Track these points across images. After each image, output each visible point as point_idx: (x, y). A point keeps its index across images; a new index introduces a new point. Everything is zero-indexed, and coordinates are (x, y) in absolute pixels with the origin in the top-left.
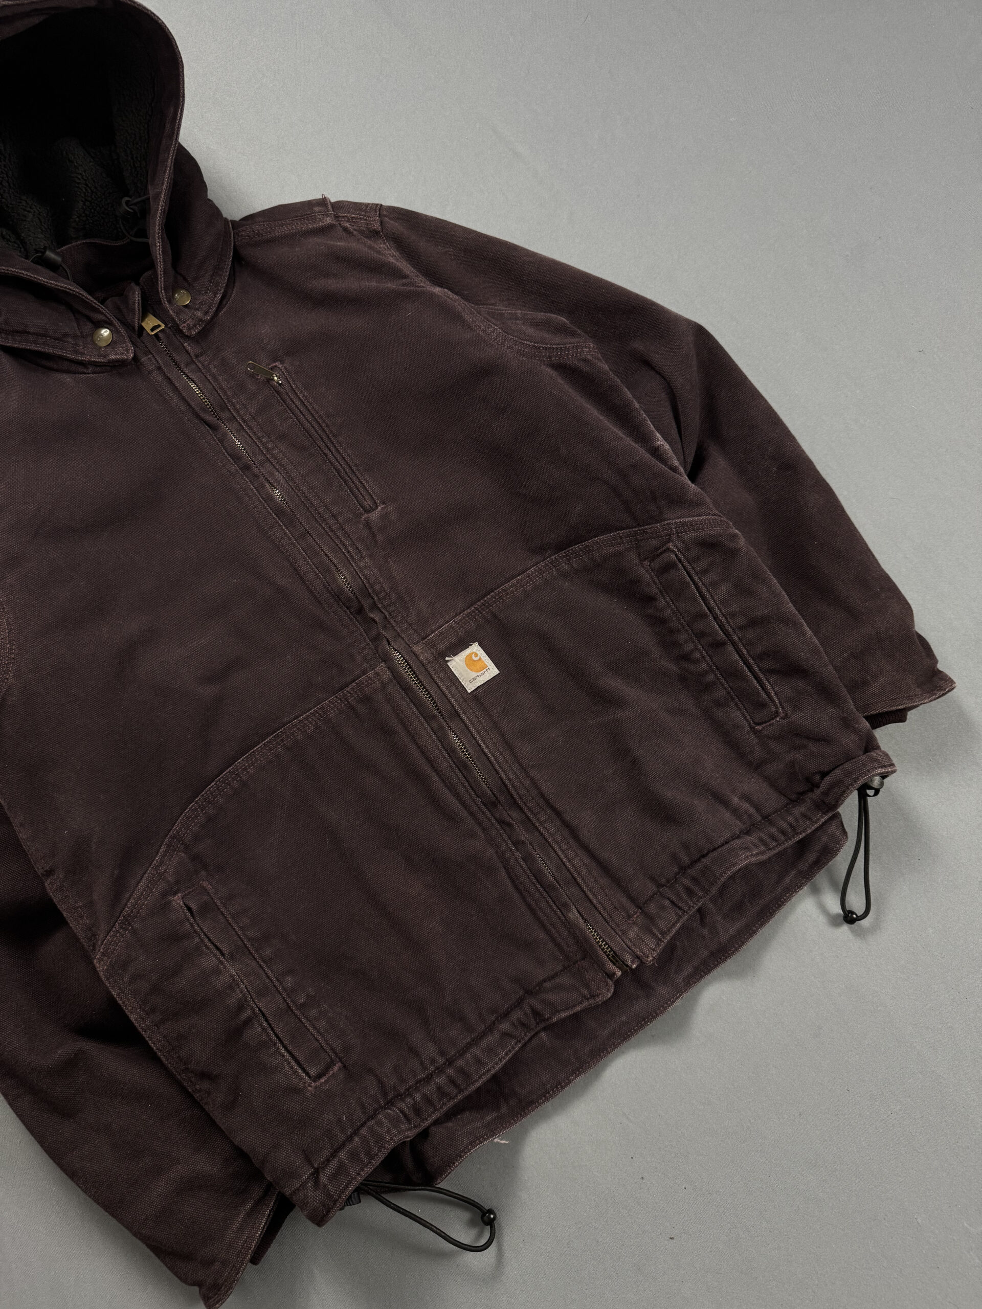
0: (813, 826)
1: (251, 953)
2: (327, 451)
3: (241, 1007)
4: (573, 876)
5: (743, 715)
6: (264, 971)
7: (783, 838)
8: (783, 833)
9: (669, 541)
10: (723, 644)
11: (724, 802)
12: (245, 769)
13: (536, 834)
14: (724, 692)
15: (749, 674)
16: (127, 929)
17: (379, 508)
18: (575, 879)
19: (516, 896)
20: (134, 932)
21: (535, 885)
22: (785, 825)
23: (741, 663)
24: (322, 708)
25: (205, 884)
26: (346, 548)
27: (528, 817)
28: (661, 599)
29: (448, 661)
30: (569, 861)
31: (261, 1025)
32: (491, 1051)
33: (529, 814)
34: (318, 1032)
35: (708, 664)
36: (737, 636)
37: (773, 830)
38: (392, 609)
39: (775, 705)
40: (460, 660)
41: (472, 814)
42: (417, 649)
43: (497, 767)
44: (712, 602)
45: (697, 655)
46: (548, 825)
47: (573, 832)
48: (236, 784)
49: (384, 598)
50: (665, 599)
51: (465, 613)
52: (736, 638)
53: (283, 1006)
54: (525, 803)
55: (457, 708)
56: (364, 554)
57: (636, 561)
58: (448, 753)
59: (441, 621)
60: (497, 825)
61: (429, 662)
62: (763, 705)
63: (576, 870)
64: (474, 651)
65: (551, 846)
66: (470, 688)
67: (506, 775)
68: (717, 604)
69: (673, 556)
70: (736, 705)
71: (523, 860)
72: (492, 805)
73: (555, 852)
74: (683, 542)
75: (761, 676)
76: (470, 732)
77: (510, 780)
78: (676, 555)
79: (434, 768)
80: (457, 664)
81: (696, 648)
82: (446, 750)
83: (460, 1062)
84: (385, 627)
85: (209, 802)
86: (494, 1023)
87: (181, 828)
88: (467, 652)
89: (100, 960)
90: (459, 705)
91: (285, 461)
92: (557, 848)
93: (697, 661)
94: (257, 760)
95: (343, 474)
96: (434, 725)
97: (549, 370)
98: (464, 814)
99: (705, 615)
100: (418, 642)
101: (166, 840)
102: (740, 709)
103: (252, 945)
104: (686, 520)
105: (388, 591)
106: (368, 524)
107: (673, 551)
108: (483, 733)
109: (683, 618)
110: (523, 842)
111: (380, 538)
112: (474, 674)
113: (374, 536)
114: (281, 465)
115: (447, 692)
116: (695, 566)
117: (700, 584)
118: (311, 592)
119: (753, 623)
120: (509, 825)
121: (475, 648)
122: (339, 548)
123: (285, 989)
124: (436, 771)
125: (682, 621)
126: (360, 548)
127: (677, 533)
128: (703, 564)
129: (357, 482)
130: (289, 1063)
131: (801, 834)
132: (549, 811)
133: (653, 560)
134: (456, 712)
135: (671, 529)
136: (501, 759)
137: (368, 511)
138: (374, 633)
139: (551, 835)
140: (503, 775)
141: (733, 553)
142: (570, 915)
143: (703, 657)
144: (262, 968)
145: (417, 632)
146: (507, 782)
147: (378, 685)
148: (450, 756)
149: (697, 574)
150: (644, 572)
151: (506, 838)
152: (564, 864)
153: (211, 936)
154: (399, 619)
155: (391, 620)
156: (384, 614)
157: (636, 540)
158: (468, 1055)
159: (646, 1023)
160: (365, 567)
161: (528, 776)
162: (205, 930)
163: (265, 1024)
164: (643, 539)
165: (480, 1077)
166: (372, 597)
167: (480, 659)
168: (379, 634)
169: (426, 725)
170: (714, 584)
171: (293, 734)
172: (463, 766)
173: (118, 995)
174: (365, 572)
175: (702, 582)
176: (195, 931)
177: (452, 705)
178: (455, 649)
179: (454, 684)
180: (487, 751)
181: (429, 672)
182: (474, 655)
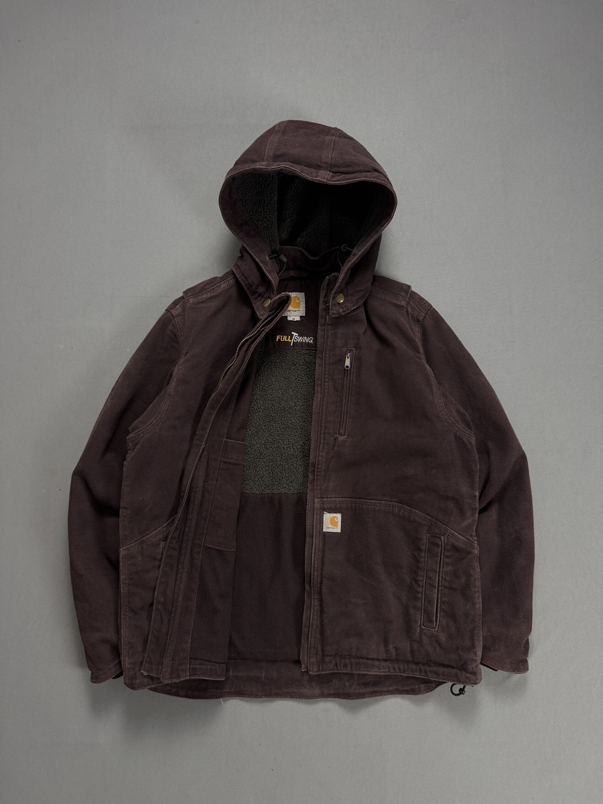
0: (413, 675)
5: (421, 618)
7: (398, 671)
8: (399, 669)
9: (443, 535)
10: (434, 587)
11: (386, 642)
13: (309, 602)
14: (420, 605)
15: (435, 606)
17: (345, 436)
22: (402, 667)
23: (436, 600)
28: (423, 552)
29: (325, 513)
33: (312, 591)
35: (423, 589)
36: (441, 588)
37: (396, 666)
38: (319, 477)
39: (436, 625)
40: (329, 516)
42: (316, 501)
43: (313, 568)
45: (421, 584)
46: (315, 600)
47: (322, 611)
49: (319, 472)
50: (425, 554)
51: (346, 499)
54: (313, 587)
55: (314, 534)
56: (325, 450)
57: (425, 532)
59: (333, 496)
61: (317, 509)
62: (431, 621)
64: (338, 517)
66: (325, 530)
68: (443, 571)
69: (440, 543)
70: (421, 612)
73: (310, 613)
74: (448, 541)
75: (439, 611)
76: (312, 546)
77: (314, 575)
78: (442, 543)
80: (327, 517)
81: (423, 581)
84: (311, 483)
88: (335, 515)
90: (316, 534)
93: (419, 585)
95: (343, 412)
99: (436, 573)
100: (318, 498)
102: (421, 614)
104: (455, 533)
105: (323, 470)
106: (336, 440)
107: (441, 540)
108: (317, 551)
111: (336, 448)
112: (330, 526)
113: (334, 445)
115: (315, 525)
116: (446, 552)
117: (442, 560)
119: (451, 589)
121: (339, 516)
125: (426, 567)
126: (325, 447)
127: (448, 535)
128: (449, 554)
129: (345, 420)
131: (406, 674)
132: (319, 596)
133: (432, 536)
134: (313, 535)
135: (447, 531)
136: (316, 566)
137: (340, 434)
139: (314, 605)
140: (312, 572)
143: (423, 586)
145: (321, 493)
146: (312, 575)
149: (444, 555)
150: (425, 537)
154: (319, 484)
155: (315, 482)
156: (314, 477)
157: (431, 523)
160: (321, 456)
161: (321, 579)
164: (434, 526)
166: (314, 467)
167: (337, 522)
170: (447, 564)
175: (444, 559)
177: (313, 532)
178: (331, 511)
179: (320, 524)
180: (313, 558)
181: (314, 513)
182: (336, 518)
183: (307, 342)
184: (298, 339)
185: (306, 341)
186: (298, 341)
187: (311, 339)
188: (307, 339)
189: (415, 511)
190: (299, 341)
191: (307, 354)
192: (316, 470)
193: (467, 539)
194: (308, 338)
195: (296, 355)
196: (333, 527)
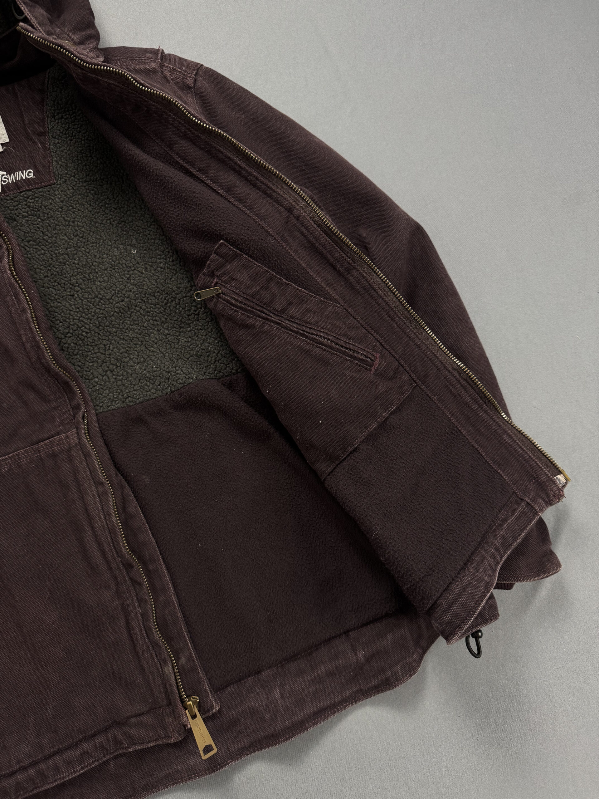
19: (128, 642)
32: (69, 763)
41: (110, 569)
58: (104, 515)
60: (129, 582)
71: (142, 615)
72: (130, 566)
82: (104, 513)
83: (42, 766)
86: (81, 741)
96: (101, 490)
98: (103, 567)
110: (146, 601)
120: (139, 584)
124: (91, 526)
142: (166, 669)
148: (105, 518)
151: (133, 594)
158: (51, 762)
159: (195, 777)
165: (56, 781)
169: (94, 488)
183: (24, 178)
184: (8, 179)
185: (21, 177)
186: (8, 182)
187: (30, 172)
188: (23, 174)
190: (10, 182)
191: (30, 196)
194: (24, 171)
195: (12, 203)
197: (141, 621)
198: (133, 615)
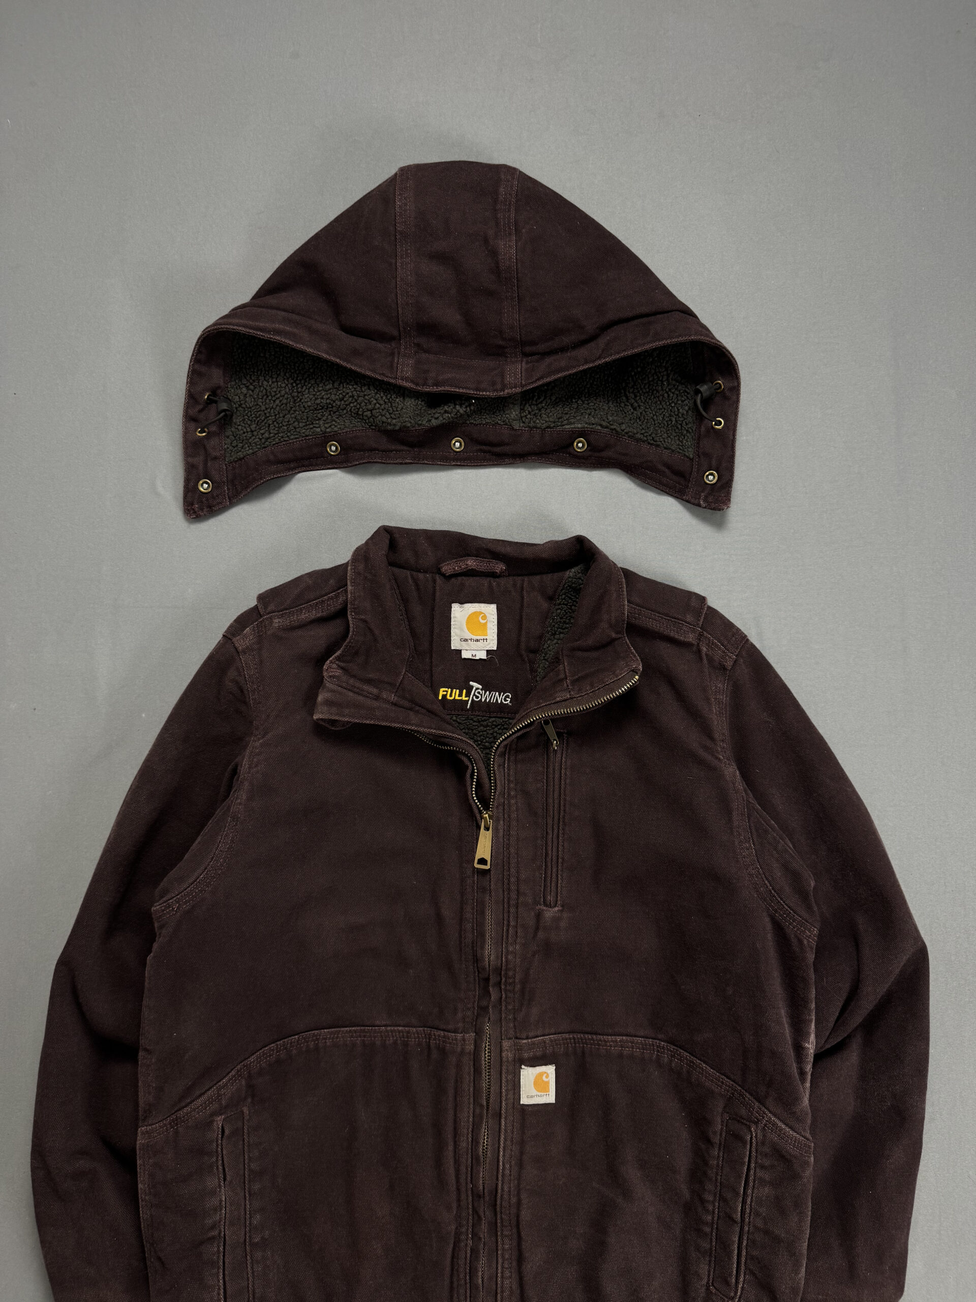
1: (245, 1183)
2: (550, 832)
3: (213, 1227)
4: (496, 1290)
5: (709, 1271)
6: (246, 1202)
9: (756, 1123)
10: (736, 1222)
12: (325, 1039)
13: (493, 1239)
14: (708, 1246)
15: (735, 1257)
16: (173, 1127)
17: (556, 909)
18: (496, 1293)
19: (448, 1269)
20: (176, 1133)
21: (466, 1274)
23: (736, 1246)
24: (408, 1032)
25: (245, 1110)
26: (508, 925)
27: (496, 1223)
28: (717, 1149)
29: (523, 1068)
30: (502, 1277)
31: (219, 1247)
33: (499, 1221)
34: (253, 1273)
35: (713, 1218)
36: (749, 1228)
38: (510, 995)
39: (736, 1293)
40: (532, 1073)
41: (458, 1189)
42: (506, 1044)
43: (500, 1176)
44: (750, 1191)
45: (711, 1208)
46: (507, 1241)
48: (312, 1045)
49: (510, 984)
50: (719, 1151)
51: (564, 1035)
52: (746, 1228)
53: (242, 1240)
54: (501, 1213)
55: (503, 1112)
56: (519, 940)
57: (720, 1110)
58: (472, 1139)
59: (539, 1033)
60: (470, 1211)
62: (727, 1283)
63: (502, 1287)
64: (549, 1072)
65: (497, 1257)
66: (524, 1101)
67: (502, 1185)
68: (752, 1195)
69: (749, 1138)
70: (710, 1261)
71: (471, 1251)
72: (477, 1196)
73: (497, 1264)
74: (764, 1136)
75: (743, 1268)
76: (499, 1136)
77: (502, 1189)
78: (751, 1138)
79: (455, 1137)
80: (528, 1075)
81: (713, 1202)
82: (472, 1135)
84: (494, 1006)
85: (286, 1048)
87: (254, 1061)
88: (543, 1069)
89: (143, 1133)
90: (506, 1109)
91: (514, 815)
92: (500, 1261)
93: (707, 1211)
94: (337, 1038)
95: (549, 859)
96: (478, 1111)
97: (767, 919)
98: (453, 1187)
99: (738, 1194)
100: (510, 1039)
101: (239, 1067)
102: (710, 1266)
103: (249, 1176)
104: (780, 1124)
105: (517, 981)
106: (539, 916)
107: (751, 1132)
108: (509, 1143)
109: (721, 1176)
110: (480, 1238)
111: (541, 935)
112: (535, 1092)
113: (537, 929)
114: (509, 816)
115: (504, 1094)
116: (759, 1157)
117: (752, 1172)
118: (460, 936)
119: (767, 1232)
120: (479, 1218)
121: (551, 1070)
122: (503, 923)
123: (250, 1224)
124: (455, 1142)
125: (719, 1178)
126: (519, 934)
127: (765, 1125)
128: (767, 1162)
129: (554, 875)
130: (219, 1289)
132: (515, 1230)
133: (733, 1119)
134: (500, 1114)
135: (763, 1117)
136: (507, 1172)
137: (545, 905)
138: (484, 1003)
139: (503, 1249)
140: (500, 1185)
141: (795, 1177)
143: (714, 1212)
144: (245, 1198)
145: (515, 1029)
146: (499, 1191)
147: (459, 1049)
148: (472, 1142)
149: (756, 1163)
150: (719, 1121)
151: (470, 1224)
152: (497, 1277)
153: (225, 1157)
154: (510, 1007)
155: (504, 1004)
156: (502, 995)
157: (733, 1094)
160: (512, 952)
161: (518, 1194)
162: (224, 1153)
163: (221, 1249)
164: (738, 1099)
166: (501, 977)
167: (548, 1083)
168: (488, 1007)
169: (472, 1106)
170: (762, 1182)
171: (375, 1037)
172: (476, 1159)
173: (141, 1165)
174: (510, 957)
175: (755, 1171)
176: (217, 1151)
177: (501, 1107)
178: (534, 1062)
179: (514, 1089)
180: (501, 1159)
181: (501, 1069)
182: (545, 1075)
183: (499, 702)
184: (481, 695)
185: (497, 699)
186: (481, 699)
187: (507, 696)
188: (500, 697)
189: (700, 1064)
190: (483, 700)
191: (499, 725)
192: (503, 980)
193: (803, 1136)
194: (502, 693)
195: (478, 727)
196: (539, 1094)
197: (468, 1255)
198: (463, 1244)
